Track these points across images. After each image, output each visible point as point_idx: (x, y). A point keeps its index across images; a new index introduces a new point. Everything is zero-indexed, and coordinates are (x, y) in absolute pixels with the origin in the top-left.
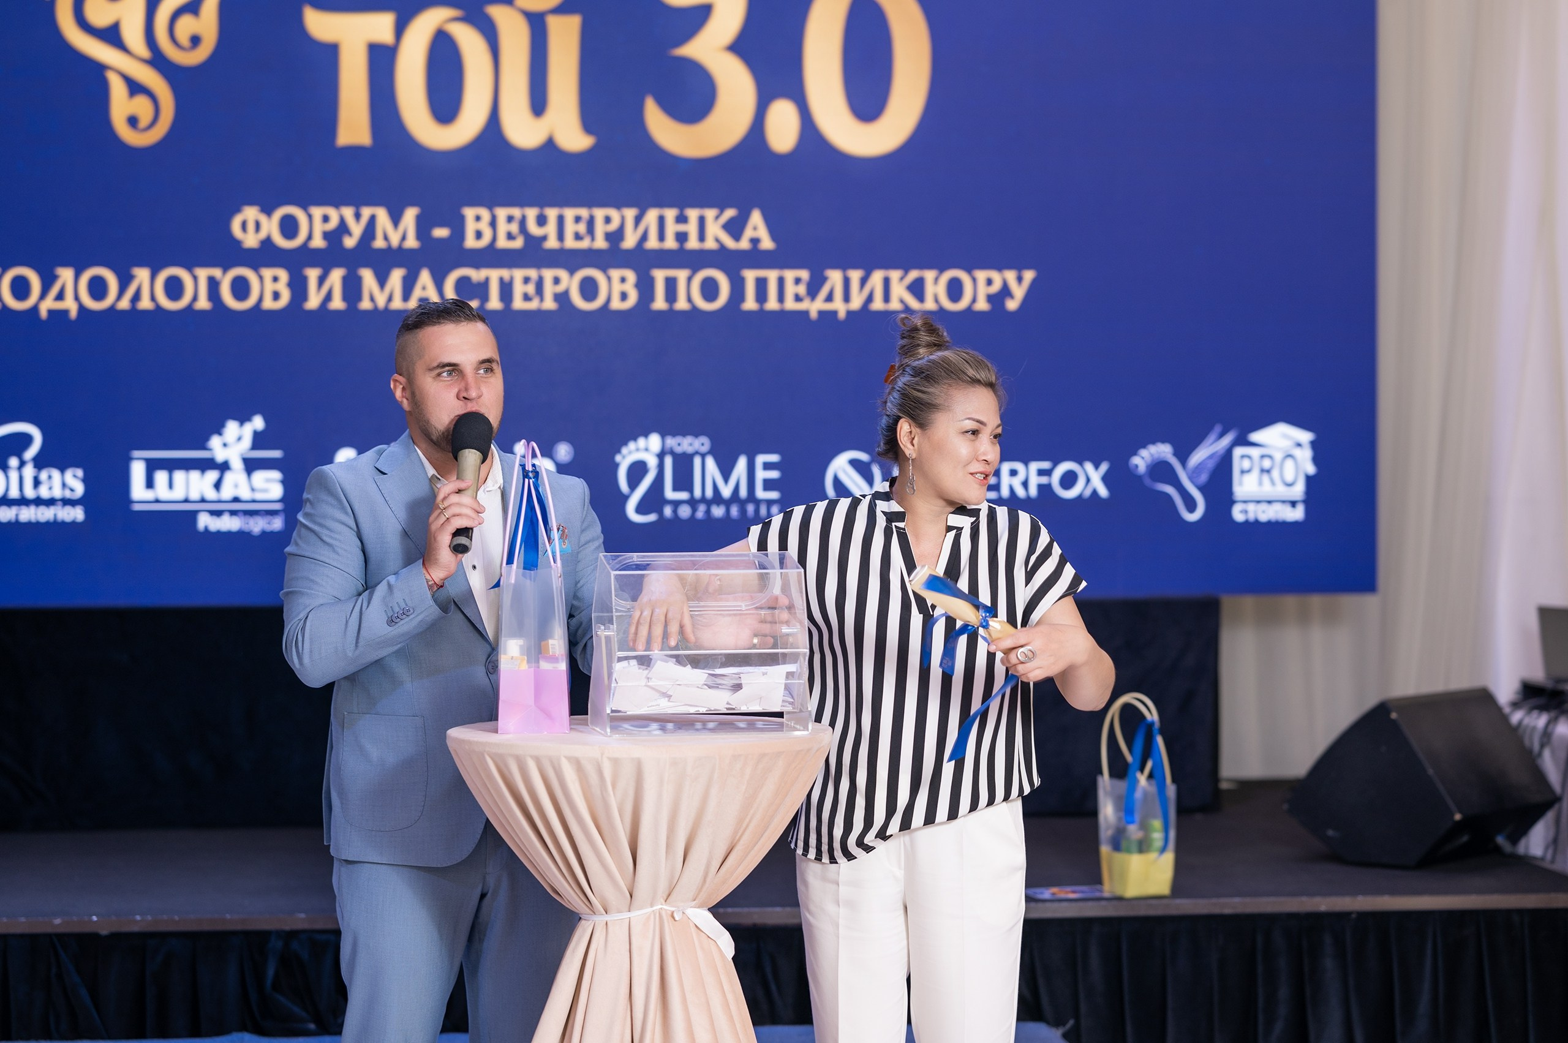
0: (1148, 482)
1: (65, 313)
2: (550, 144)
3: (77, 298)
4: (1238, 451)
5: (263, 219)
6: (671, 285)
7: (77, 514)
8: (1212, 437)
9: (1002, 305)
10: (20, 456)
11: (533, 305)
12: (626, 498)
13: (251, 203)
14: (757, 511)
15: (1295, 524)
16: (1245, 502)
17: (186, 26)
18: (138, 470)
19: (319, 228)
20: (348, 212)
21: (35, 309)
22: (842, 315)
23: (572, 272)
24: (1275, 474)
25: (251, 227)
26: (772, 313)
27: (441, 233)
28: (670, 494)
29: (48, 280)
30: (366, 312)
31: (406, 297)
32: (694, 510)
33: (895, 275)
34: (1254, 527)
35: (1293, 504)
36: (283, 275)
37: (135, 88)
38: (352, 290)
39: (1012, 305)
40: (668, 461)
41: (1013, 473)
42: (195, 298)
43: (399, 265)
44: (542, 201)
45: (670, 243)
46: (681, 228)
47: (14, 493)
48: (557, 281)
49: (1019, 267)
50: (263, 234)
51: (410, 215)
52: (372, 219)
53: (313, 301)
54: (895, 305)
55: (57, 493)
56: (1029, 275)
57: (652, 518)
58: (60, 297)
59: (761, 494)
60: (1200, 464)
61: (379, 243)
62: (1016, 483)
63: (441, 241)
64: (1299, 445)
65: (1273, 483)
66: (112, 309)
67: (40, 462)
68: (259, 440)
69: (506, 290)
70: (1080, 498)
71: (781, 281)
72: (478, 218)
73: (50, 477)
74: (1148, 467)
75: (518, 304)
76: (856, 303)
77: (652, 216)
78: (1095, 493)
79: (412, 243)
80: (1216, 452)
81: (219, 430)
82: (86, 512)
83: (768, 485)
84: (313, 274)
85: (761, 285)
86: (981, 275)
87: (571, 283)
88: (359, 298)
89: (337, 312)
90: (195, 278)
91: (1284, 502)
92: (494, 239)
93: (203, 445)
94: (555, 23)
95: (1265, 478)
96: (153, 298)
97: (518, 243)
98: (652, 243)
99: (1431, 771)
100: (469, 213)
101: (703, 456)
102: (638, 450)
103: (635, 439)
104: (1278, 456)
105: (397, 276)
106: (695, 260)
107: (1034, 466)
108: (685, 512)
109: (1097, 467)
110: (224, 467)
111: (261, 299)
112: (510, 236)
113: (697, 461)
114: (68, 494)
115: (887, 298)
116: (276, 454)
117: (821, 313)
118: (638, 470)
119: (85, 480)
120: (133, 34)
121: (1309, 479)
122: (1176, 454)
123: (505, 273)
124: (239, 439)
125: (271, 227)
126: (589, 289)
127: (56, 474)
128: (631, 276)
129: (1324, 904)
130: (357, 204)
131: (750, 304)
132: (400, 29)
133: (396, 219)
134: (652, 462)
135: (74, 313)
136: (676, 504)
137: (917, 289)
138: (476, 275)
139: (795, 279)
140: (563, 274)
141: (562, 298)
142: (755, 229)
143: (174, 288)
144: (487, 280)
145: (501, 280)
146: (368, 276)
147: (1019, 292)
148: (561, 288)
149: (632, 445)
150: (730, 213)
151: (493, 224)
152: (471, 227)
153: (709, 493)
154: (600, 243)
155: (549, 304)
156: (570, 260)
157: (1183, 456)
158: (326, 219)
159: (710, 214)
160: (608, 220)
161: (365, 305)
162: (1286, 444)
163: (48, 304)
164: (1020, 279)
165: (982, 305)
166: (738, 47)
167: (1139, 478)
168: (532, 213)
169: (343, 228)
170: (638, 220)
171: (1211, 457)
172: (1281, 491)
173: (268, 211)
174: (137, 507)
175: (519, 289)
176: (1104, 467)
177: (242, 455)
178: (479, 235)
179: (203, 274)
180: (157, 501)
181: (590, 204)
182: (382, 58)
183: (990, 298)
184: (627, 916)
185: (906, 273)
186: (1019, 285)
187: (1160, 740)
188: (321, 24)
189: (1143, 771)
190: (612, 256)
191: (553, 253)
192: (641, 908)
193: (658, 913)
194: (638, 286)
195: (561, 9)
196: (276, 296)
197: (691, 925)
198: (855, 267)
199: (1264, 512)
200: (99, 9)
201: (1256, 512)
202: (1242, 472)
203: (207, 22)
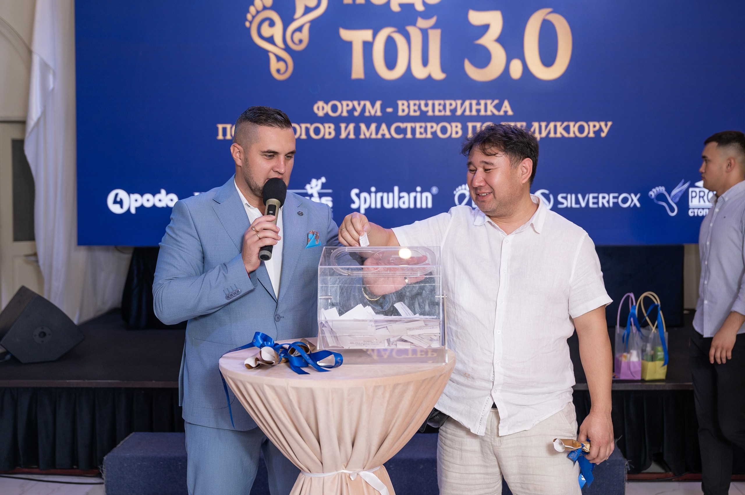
0: (655, 201)
2: (429, 77)
4: (691, 190)
5: (325, 106)
6: (474, 128)
8: (681, 184)
9: (599, 135)
11: (423, 136)
13: (320, 100)
16: (693, 209)
17: (297, 36)
19: (345, 109)
20: (356, 103)
23: (438, 124)
24: (705, 198)
25: (321, 108)
27: (389, 110)
30: (362, 139)
31: (377, 133)
33: (558, 124)
34: (697, 218)
36: (332, 126)
37: (279, 59)
38: (357, 131)
39: (603, 135)
41: (604, 198)
42: (301, 135)
43: (374, 122)
44: (426, 98)
45: (474, 113)
46: (478, 107)
48: (432, 127)
49: (606, 121)
50: (325, 111)
51: (378, 104)
52: (365, 106)
53: (343, 135)
54: (558, 135)
56: (610, 124)
60: (676, 194)
61: (367, 114)
62: (605, 201)
63: (390, 113)
65: (704, 202)
68: (324, 186)
69: (413, 130)
70: (629, 207)
72: (403, 105)
74: (655, 195)
75: (418, 136)
76: (544, 134)
77: (467, 103)
78: (635, 205)
79: (379, 114)
80: (683, 189)
81: (309, 182)
84: (343, 126)
86: (591, 124)
87: (437, 128)
88: (360, 134)
89: (352, 139)
90: (301, 127)
92: (409, 112)
93: (303, 188)
94: (431, 32)
95: (701, 199)
97: (418, 114)
98: (467, 113)
100: (400, 103)
102: (462, 189)
103: (461, 185)
104: (706, 192)
105: (373, 126)
106: (483, 119)
107: (611, 195)
109: (636, 196)
110: (311, 196)
111: (324, 135)
112: (415, 111)
115: (555, 132)
116: (330, 191)
118: (462, 197)
120: (278, 40)
122: (666, 190)
123: (413, 125)
124: (317, 185)
125: (328, 109)
126: (444, 130)
128: (459, 125)
130: (359, 100)
132: (374, 36)
133: (373, 105)
134: (467, 194)
137: (567, 129)
138: (402, 125)
140: (434, 125)
141: (434, 134)
142: (506, 107)
144: (406, 127)
145: (412, 127)
146: (363, 126)
147: (606, 130)
148: (433, 130)
149: (460, 188)
150: (496, 102)
151: (409, 107)
152: (400, 108)
154: (448, 113)
155: (429, 136)
156: (437, 120)
157: (669, 192)
158: (348, 105)
159: (489, 102)
160: (451, 105)
161: (362, 136)
164: (606, 125)
165: (592, 135)
166: (500, 40)
167: (653, 199)
168: (423, 103)
169: (354, 109)
170: (462, 105)
171: (680, 191)
172: (707, 205)
173: (327, 103)
175: (418, 130)
176: (639, 195)
177: (318, 191)
178: (403, 111)
179: (303, 126)
181: (444, 99)
182: (368, 47)
183: (595, 132)
184: (322, 475)
185: (563, 123)
186: (606, 127)
187: (661, 312)
188: (346, 34)
189: (653, 325)
190: (453, 118)
191: (430, 117)
192: (330, 472)
193: (340, 475)
194: (462, 129)
195: (434, 27)
196: (330, 134)
197: (363, 482)
198: (543, 121)
199: (701, 212)
200: (266, 31)
201: (697, 212)
202: (692, 197)
203: (305, 35)
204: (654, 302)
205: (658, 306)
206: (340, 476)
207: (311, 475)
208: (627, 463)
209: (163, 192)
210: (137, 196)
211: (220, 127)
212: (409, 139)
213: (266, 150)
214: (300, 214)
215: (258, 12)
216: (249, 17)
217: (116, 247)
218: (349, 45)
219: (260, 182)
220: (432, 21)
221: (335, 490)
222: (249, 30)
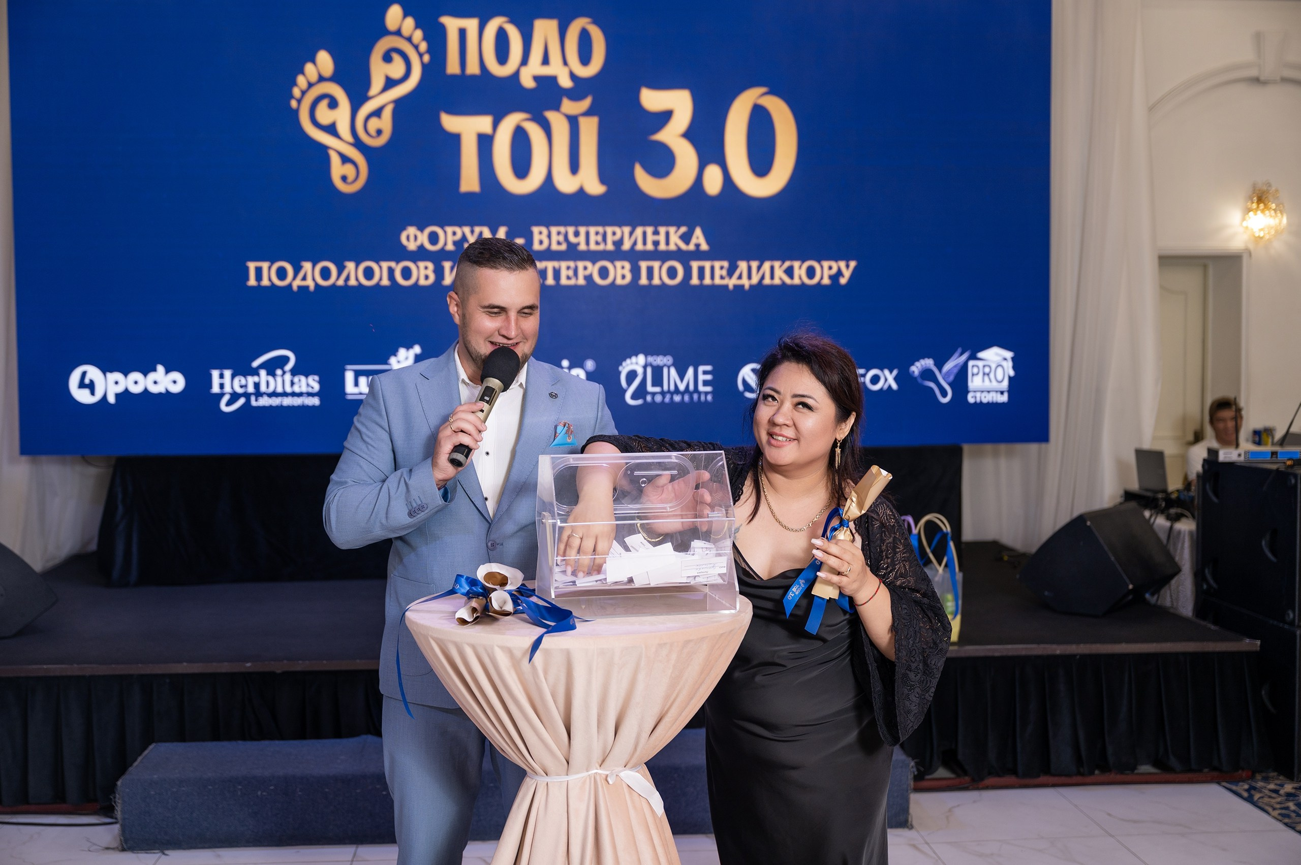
0: (920, 380)
1: (307, 287)
2: (581, 191)
3: (314, 279)
4: (971, 363)
5: (419, 233)
6: (650, 270)
7: (315, 401)
8: (956, 355)
9: (838, 281)
10: (282, 368)
11: (572, 282)
12: (625, 391)
13: (411, 225)
14: (699, 398)
15: (1003, 404)
16: (975, 392)
17: (374, 124)
18: (349, 376)
19: (450, 239)
20: (467, 230)
21: (290, 286)
22: (747, 287)
23: (594, 263)
24: (992, 375)
25: (412, 238)
26: (708, 286)
28: (650, 388)
29: (297, 269)
32: (664, 397)
33: (777, 264)
34: (980, 405)
35: (1002, 393)
36: (430, 266)
37: (345, 159)
39: (843, 281)
40: (649, 370)
42: (381, 279)
44: (576, 224)
45: (650, 247)
46: (656, 238)
47: (280, 390)
48: (585, 268)
49: (848, 260)
50: (419, 243)
51: (502, 231)
54: (777, 281)
55: (304, 389)
56: (853, 264)
57: (640, 402)
58: (304, 278)
59: (701, 388)
60: (949, 370)
64: (1005, 359)
65: (990, 381)
66: (334, 285)
67: (294, 372)
69: (557, 273)
70: (881, 389)
71: (712, 268)
72: (541, 233)
73: (300, 380)
74: (919, 372)
75: (564, 281)
76: (755, 280)
77: (639, 231)
78: (890, 387)
80: (959, 363)
81: (394, 353)
82: (321, 400)
83: (706, 383)
84: (447, 265)
85: (701, 270)
86: (826, 264)
87: (593, 270)
90: (381, 267)
91: (997, 392)
92: (550, 244)
93: (385, 362)
94: (583, 121)
95: (986, 378)
96: (357, 279)
97: (563, 247)
98: (640, 247)
99: (1113, 558)
100: (536, 230)
101: (669, 367)
102: (632, 363)
103: (630, 357)
104: (993, 366)
106: (664, 256)
108: (658, 399)
109: (891, 372)
111: (418, 280)
112: (559, 243)
113: (665, 370)
114: (310, 390)
115: (772, 277)
117: (735, 286)
118: (632, 375)
119: (320, 382)
120: (344, 128)
121: (1010, 378)
122: (935, 364)
123: (556, 264)
124: (407, 358)
125: (423, 238)
126: (604, 273)
127: (303, 378)
128: (627, 265)
129: (1058, 650)
130: (472, 224)
131: (695, 281)
132: (495, 125)
134: (640, 371)
135: (312, 286)
136: (654, 394)
137: (790, 272)
139: (720, 266)
140: (589, 264)
141: (589, 278)
142: (698, 238)
143: (369, 273)
144: (546, 268)
145: (554, 269)
147: (847, 274)
148: (588, 272)
149: (628, 361)
150: (683, 229)
151: (549, 236)
152: (536, 238)
153: (672, 388)
154: (610, 247)
155: (581, 281)
156: (593, 257)
157: (940, 366)
158: (454, 233)
159: (672, 230)
160: (614, 234)
162: (998, 359)
163: (297, 283)
164: (848, 266)
165: (826, 281)
166: (687, 135)
167: (916, 378)
168: (571, 230)
170: (631, 234)
171: (955, 366)
172: (995, 385)
173: (421, 229)
174: (349, 397)
175: (564, 273)
176: (895, 372)
178: (541, 242)
179: (385, 265)
180: (361, 394)
181: (604, 224)
182: (485, 142)
183: (831, 277)
184: (565, 778)
185: (783, 262)
186: (847, 269)
187: (952, 544)
188: (450, 123)
189: (940, 564)
190: (617, 254)
191: (583, 252)
192: (577, 773)
193: (593, 777)
194: (632, 271)
195: (588, 113)
196: (427, 277)
197: (625, 787)
198: (754, 259)
199: (985, 397)
200: (324, 115)
201: (980, 397)
202: (973, 375)
203: (386, 122)
204: (941, 529)
205: (947, 534)
206: (593, 779)
207: (547, 779)
208: (912, 764)
209: (160, 369)
210: (118, 376)
211: (252, 266)
212: (550, 287)
213: (487, 304)
214: (553, 396)
215: (310, 85)
216: (296, 92)
217: (83, 457)
218: (456, 139)
219: (485, 349)
220: (586, 103)
221: (586, 798)
222: (296, 112)
